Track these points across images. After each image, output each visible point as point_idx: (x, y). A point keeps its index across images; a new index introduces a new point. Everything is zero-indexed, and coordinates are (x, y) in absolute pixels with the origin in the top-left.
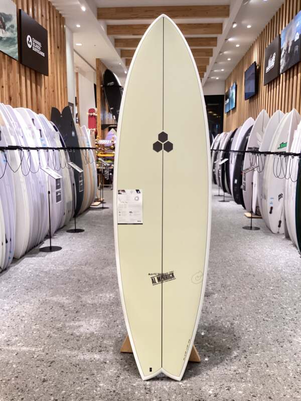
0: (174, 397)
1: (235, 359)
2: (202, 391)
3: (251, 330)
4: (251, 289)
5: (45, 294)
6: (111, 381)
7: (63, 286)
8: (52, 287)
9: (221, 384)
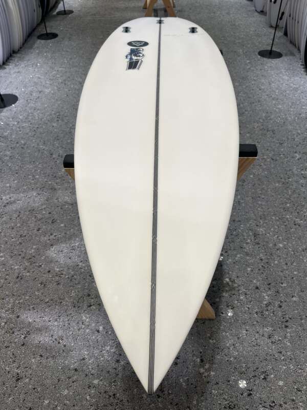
0: (195, 402)
1: (267, 310)
2: (232, 386)
3: (281, 245)
4: (273, 159)
5: (8, 185)
6: (108, 372)
7: (31, 166)
8: (17, 168)
9: (255, 368)
